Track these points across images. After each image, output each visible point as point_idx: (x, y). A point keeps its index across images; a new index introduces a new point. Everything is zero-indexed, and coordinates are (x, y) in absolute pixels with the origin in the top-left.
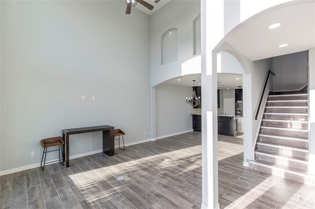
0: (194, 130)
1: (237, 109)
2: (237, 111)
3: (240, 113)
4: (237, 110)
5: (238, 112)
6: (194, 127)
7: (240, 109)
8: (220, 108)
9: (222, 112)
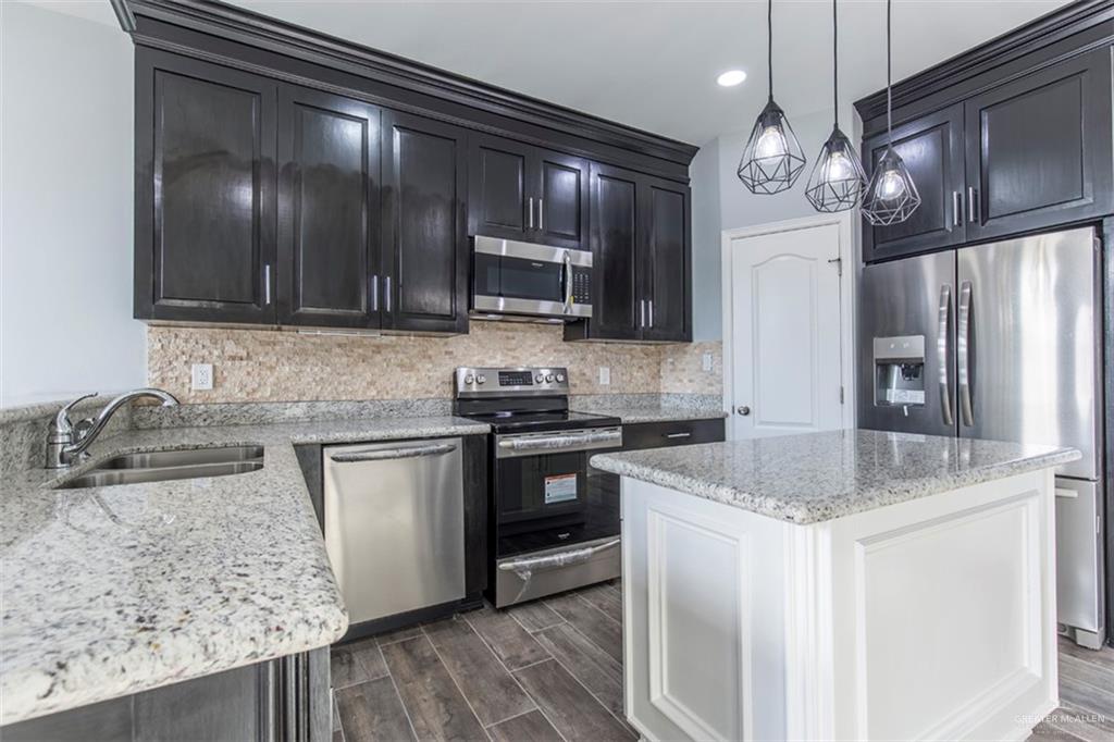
1: (885, 347)
2: (885, 382)
3: (918, 397)
4: (885, 366)
5: (898, 391)
7: (922, 354)
8: (692, 344)
9: (711, 385)
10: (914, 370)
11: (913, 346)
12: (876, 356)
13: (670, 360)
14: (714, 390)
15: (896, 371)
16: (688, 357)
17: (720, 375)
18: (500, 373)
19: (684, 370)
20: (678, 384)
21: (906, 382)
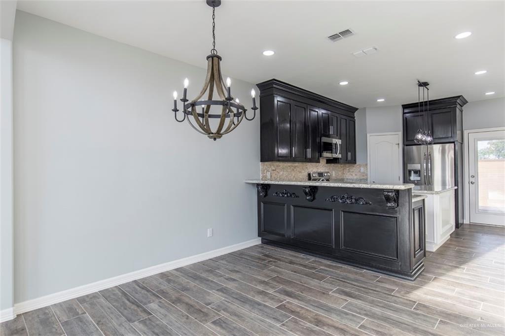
0: (262, 243)
1: (411, 167)
2: (410, 175)
3: (419, 178)
4: (410, 171)
5: (413, 177)
6: (262, 229)
7: (419, 168)
8: (356, 165)
9: (363, 176)
10: (417, 172)
11: (417, 167)
12: (408, 168)
13: (348, 169)
14: (364, 177)
15: (413, 172)
16: (354, 168)
17: (367, 174)
18: (318, 174)
19: (353, 172)
20: (351, 176)
21: (415, 175)
